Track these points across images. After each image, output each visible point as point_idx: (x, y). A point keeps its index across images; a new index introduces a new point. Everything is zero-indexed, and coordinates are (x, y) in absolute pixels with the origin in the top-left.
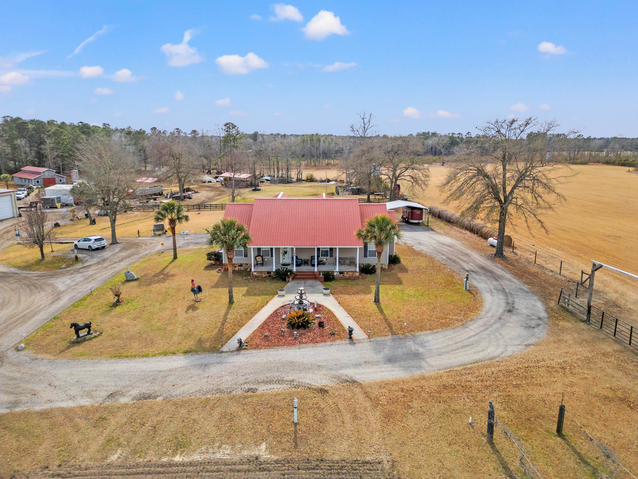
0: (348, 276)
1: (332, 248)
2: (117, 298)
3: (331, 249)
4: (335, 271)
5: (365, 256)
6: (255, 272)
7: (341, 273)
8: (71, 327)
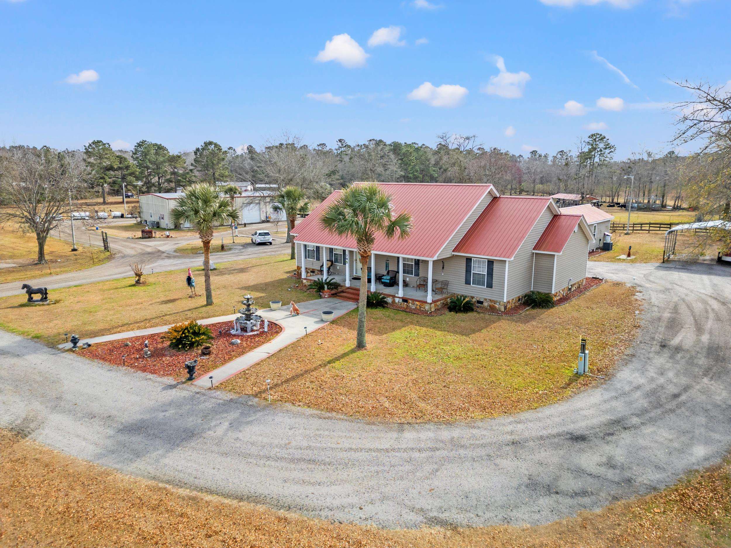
0: (414, 307)
1: (418, 260)
2: (137, 278)
3: (417, 262)
4: (396, 295)
5: (468, 282)
6: (305, 279)
7: (405, 300)
8: (23, 288)
